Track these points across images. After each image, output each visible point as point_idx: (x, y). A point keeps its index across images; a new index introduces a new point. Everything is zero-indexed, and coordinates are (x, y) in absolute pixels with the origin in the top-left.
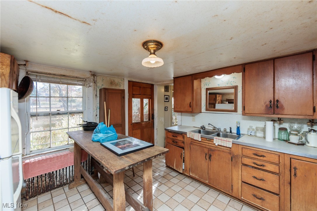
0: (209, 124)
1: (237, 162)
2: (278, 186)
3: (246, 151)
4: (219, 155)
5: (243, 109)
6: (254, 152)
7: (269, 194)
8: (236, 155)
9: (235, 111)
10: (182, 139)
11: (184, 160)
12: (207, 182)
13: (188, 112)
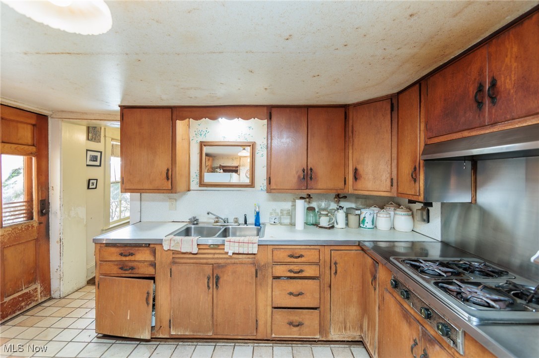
0: (208, 213)
1: (264, 276)
2: (319, 296)
3: (279, 253)
4: (234, 272)
5: (268, 183)
6: (290, 253)
7: (309, 312)
8: (263, 264)
9: (252, 185)
10: (150, 258)
11: (154, 305)
12: (211, 334)
13: (163, 191)
